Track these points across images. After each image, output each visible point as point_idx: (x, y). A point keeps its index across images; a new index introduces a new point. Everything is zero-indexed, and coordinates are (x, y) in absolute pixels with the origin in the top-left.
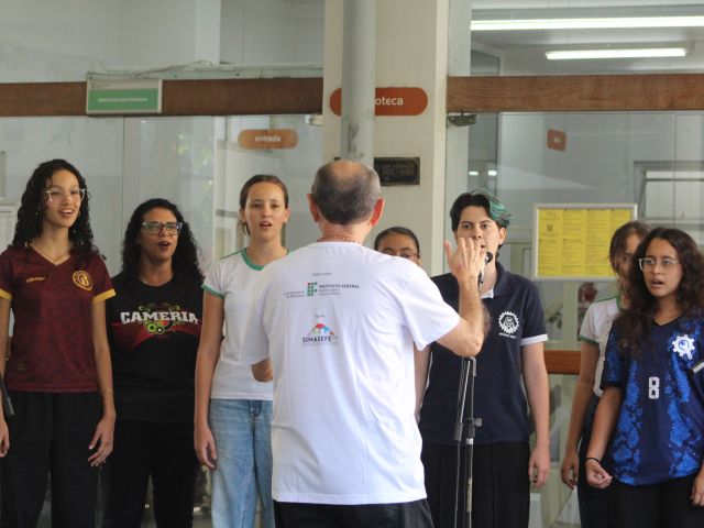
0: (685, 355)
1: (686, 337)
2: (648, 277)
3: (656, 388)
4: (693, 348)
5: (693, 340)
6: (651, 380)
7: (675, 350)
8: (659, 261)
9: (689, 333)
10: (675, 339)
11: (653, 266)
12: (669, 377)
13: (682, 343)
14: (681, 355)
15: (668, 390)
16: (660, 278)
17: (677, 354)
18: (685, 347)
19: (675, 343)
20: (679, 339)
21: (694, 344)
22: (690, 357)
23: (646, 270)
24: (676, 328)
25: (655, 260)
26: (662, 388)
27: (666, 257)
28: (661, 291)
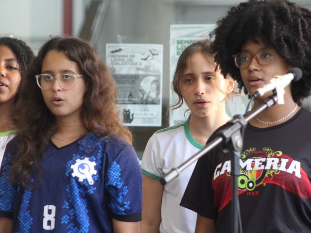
0: (86, 180)
1: (86, 160)
2: (47, 95)
3: (51, 217)
4: (95, 172)
5: (94, 164)
6: (46, 208)
7: (74, 175)
8: (58, 76)
9: (90, 155)
10: (74, 163)
11: (52, 82)
12: (66, 205)
13: (82, 166)
14: (81, 180)
15: (65, 219)
16: (60, 95)
17: (77, 178)
18: (85, 171)
19: (74, 167)
20: (79, 162)
21: (96, 168)
22: (91, 182)
23: (44, 87)
24: (75, 150)
25: (54, 75)
26: (58, 218)
27: (66, 71)
28: (64, 110)
